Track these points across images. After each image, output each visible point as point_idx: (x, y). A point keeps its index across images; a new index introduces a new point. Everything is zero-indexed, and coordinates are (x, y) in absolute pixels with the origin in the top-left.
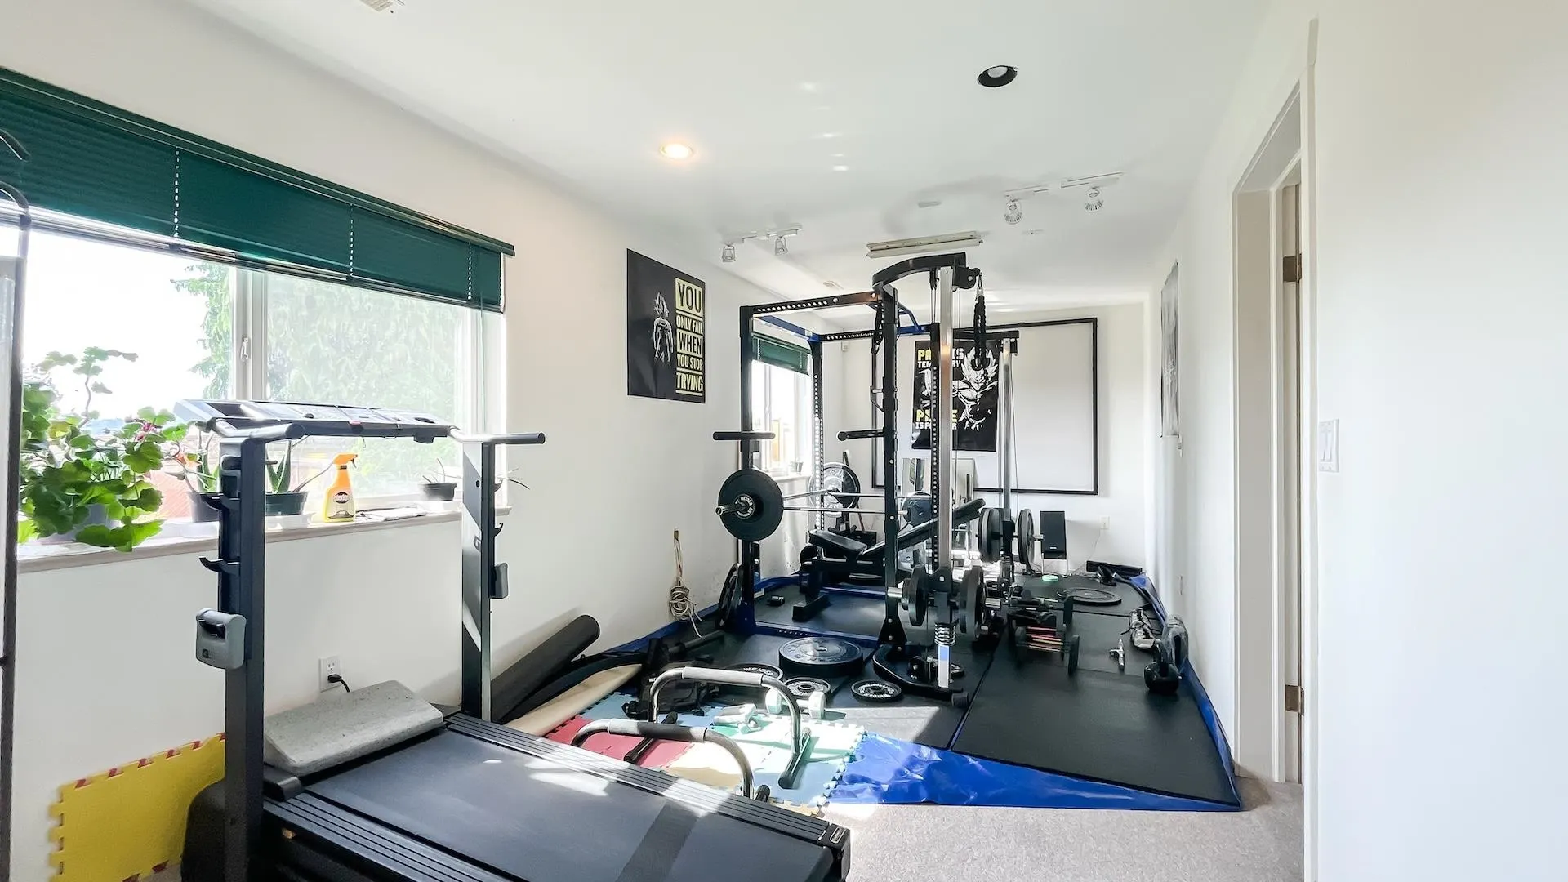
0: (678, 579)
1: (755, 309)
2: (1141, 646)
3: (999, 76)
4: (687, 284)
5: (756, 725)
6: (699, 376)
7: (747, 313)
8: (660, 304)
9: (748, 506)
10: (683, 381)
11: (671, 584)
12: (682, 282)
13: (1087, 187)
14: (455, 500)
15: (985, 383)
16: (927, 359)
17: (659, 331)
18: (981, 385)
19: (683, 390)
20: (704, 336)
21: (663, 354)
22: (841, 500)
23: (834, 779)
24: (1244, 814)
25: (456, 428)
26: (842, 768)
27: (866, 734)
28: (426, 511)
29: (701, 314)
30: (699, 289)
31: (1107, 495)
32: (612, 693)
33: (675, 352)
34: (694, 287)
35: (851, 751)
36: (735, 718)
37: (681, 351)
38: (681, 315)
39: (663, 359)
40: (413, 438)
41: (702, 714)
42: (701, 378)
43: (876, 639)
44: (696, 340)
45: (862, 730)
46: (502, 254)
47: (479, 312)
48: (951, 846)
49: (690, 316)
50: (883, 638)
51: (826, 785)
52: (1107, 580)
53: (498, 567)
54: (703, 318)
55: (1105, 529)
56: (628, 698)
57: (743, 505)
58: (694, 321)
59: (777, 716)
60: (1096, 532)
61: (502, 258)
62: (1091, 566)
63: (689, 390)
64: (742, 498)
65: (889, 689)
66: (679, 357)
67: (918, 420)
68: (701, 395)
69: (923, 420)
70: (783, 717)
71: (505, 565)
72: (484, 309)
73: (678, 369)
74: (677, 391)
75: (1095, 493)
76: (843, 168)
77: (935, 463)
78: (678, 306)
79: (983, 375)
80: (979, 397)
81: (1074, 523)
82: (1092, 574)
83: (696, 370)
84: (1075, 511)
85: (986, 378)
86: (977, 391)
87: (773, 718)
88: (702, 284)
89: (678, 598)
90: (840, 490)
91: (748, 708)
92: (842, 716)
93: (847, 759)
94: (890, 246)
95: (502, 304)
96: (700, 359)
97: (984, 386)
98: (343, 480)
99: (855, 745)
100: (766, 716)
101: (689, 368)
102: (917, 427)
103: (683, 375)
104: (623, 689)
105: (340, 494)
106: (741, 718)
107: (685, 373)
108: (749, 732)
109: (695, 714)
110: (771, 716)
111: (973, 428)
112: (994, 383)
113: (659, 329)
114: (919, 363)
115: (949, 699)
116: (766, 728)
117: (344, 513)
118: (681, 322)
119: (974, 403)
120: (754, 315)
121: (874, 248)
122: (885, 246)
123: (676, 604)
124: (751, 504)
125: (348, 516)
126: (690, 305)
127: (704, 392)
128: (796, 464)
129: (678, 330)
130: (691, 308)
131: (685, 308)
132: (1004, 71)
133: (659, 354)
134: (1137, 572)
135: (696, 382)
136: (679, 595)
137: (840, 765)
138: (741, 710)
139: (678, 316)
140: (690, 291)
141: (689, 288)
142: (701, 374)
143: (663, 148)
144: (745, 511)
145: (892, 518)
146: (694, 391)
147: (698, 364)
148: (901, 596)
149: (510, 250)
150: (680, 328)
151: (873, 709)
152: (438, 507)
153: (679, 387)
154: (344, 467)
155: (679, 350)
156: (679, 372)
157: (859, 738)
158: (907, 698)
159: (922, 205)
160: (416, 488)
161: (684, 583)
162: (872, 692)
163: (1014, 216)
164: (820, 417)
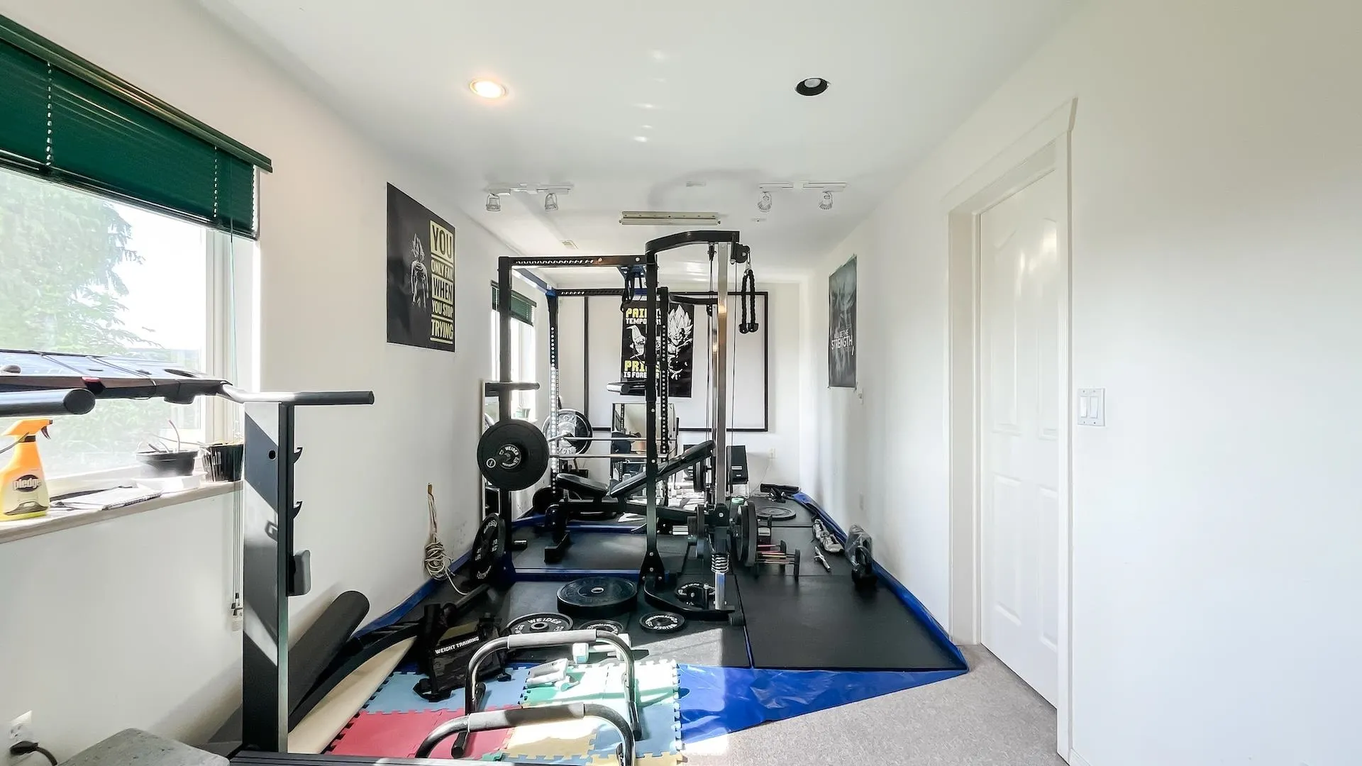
0: (432, 536)
1: (515, 261)
2: (831, 550)
3: (812, 86)
4: (441, 228)
5: (572, 680)
6: (450, 323)
7: (506, 264)
8: (416, 248)
9: (513, 456)
10: (437, 328)
11: (424, 542)
12: (436, 226)
13: (822, 190)
14: (194, 472)
15: (682, 340)
16: (634, 316)
17: (416, 274)
18: (679, 341)
19: (437, 337)
20: (454, 282)
21: (419, 299)
22: (573, 443)
23: (676, 720)
24: (971, 674)
25: (228, 383)
26: (677, 706)
27: (678, 667)
28: (158, 492)
29: (451, 260)
30: (450, 235)
31: (774, 432)
32: (391, 675)
33: (431, 298)
34: (446, 232)
35: (676, 686)
36: (551, 677)
37: (436, 297)
38: (435, 260)
39: (419, 304)
40: (163, 398)
41: (508, 678)
42: (451, 325)
43: (639, 572)
44: (448, 287)
45: (674, 663)
46: (255, 167)
47: (228, 236)
48: (806, 759)
49: (444, 262)
50: (645, 570)
51: (673, 727)
52: (778, 498)
53: (300, 557)
54: (454, 264)
55: (772, 458)
56: (414, 678)
57: (508, 455)
58: (446, 267)
59: (586, 665)
60: (767, 461)
61: (255, 173)
62: (764, 488)
63: (442, 338)
64: (507, 449)
65: (672, 619)
66: (434, 303)
67: (626, 369)
68: (452, 343)
69: (630, 370)
70: (593, 665)
71: (307, 553)
72: (234, 232)
73: (433, 316)
74: (431, 339)
75: (766, 430)
76: (643, 139)
77: (664, 410)
78: (433, 250)
79: (681, 333)
80: (677, 351)
81: (752, 455)
82: (766, 494)
83: (447, 317)
84: (752, 444)
85: (684, 336)
86: (676, 346)
87: (582, 668)
88: (452, 230)
89: (434, 556)
90: (573, 434)
91: (561, 663)
92: (645, 653)
93: (677, 696)
94: (643, 216)
95: (255, 228)
96: (450, 305)
97: (681, 342)
98: (31, 458)
99: (676, 680)
100: (575, 667)
101: (442, 315)
102: (625, 376)
103: (437, 322)
104: (402, 667)
105: (26, 477)
106: (559, 675)
107: (438, 319)
108: (569, 688)
109: (501, 680)
110: (580, 666)
111: (672, 377)
112: (690, 340)
113: (416, 272)
114: (627, 319)
115: (726, 618)
116: (583, 680)
117: (32, 504)
118: (436, 267)
119: (674, 356)
120: (513, 267)
121: (628, 216)
122: (638, 216)
123: (432, 563)
124: (517, 454)
125: (39, 508)
126: (443, 250)
127: (453, 340)
128: (524, 410)
129: (433, 275)
130: (443, 253)
131: (438, 253)
132: (817, 83)
133: (416, 299)
134: (795, 490)
135: (447, 331)
136: (432, 552)
137: (672, 702)
138: (555, 667)
139: (433, 261)
140: (442, 235)
141: (442, 232)
142: (452, 321)
143: (474, 83)
144: (511, 461)
145: (653, 461)
146: (446, 339)
147: (449, 312)
148: (687, 533)
149: (266, 164)
150: (435, 273)
151: (669, 641)
152: (173, 484)
153: (433, 334)
154: (30, 439)
155: (433, 296)
156: (433, 318)
157: (675, 672)
158: (692, 624)
159: (689, 185)
160: (136, 461)
161: (440, 538)
162: (659, 624)
163: (765, 205)
164: (556, 367)
